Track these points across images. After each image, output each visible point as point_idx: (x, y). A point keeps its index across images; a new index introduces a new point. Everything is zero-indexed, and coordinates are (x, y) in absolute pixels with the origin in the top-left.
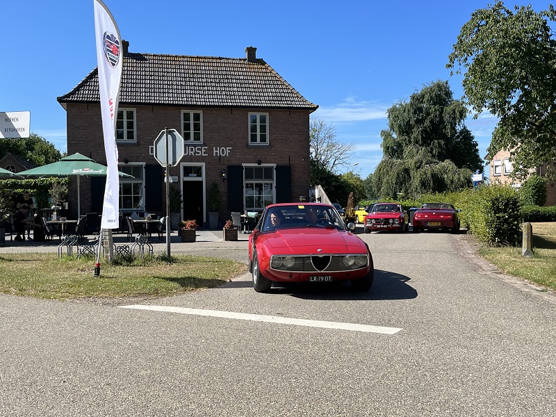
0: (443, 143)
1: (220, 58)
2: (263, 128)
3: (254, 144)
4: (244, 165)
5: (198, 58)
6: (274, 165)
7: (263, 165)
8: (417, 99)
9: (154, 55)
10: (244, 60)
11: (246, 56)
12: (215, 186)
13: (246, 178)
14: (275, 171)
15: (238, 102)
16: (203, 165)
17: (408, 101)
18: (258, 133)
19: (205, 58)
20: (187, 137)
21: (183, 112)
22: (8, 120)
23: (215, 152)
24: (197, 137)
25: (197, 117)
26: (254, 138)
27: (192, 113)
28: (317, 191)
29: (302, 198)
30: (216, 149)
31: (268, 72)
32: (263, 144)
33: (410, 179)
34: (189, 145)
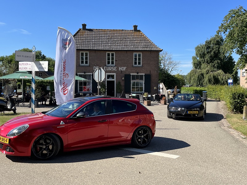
0: (219, 61)
1: (123, 30)
4: (131, 74)
5: (114, 30)
6: (144, 74)
7: (139, 74)
8: (208, 43)
14: (144, 77)
16: (115, 74)
17: (204, 44)
18: (137, 61)
19: (117, 30)
20: (109, 63)
21: (107, 53)
22: (40, 64)
23: (120, 69)
24: (113, 63)
25: (113, 55)
26: (136, 63)
27: (111, 53)
28: (162, 85)
29: (155, 88)
30: (120, 68)
31: (142, 35)
32: (139, 65)
33: (204, 78)
34: (109, 66)
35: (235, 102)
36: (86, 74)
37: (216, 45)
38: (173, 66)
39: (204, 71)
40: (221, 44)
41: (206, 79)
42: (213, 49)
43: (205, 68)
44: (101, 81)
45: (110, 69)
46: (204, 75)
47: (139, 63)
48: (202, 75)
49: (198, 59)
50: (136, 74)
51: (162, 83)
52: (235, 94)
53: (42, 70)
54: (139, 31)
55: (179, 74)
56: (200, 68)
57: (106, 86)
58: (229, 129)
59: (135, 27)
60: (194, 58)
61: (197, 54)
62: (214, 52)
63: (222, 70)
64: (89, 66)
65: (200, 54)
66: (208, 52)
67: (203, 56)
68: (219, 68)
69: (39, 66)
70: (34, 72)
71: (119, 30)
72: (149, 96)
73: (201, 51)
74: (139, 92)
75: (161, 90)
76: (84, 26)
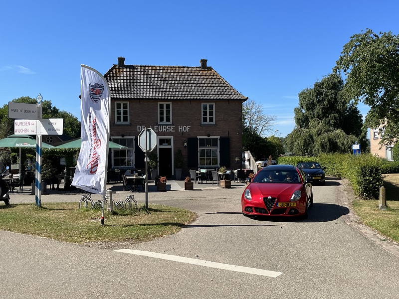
0: (337, 116)
1: (183, 67)
2: (211, 113)
3: (205, 123)
4: (198, 137)
5: (169, 67)
6: (219, 137)
7: (211, 137)
8: (319, 86)
9: (141, 66)
10: (199, 68)
11: (200, 65)
12: (180, 151)
13: (200, 146)
14: (219, 141)
15: (195, 97)
16: (172, 137)
17: (313, 88)
18: (208, 116)
19: (174, 67)
20: (162, 119)
21: (159, 103)
22: (50, 123)
23: (181, 130)
24: (168, 119)
25: (168, 107)
26: (205, 120)
27: (165, 104)
28: (247, 155)
29: (237, 159)
30: (180, 127)
31: (215, 75)
32: (211, 123)
33: (313, 142)
34: (163, 125)
35: (366, 180)
36: (125, 137)
37: (331, 89)
38: (265, 123)
39: (314, 131)
40: (339, 88)
41: (317, 144)
42: (327, 96)
43: (315, 126)
44: (150, 150)
45: (164, 129)
46: (314, 138)
47: (211, 120)
48: (311, 137)
49: (304, 111)
50: (207, 137)
51: (249, 151)
52: (365, 167)
53: (52, 133)
54: (210, 68)
55: (273, 136)
56: (307, 126)
57: (158, 156)
58: (359, 226)
59: (204, 62)
60: (297, 111)
61: (301, 105)
62: (329, 101)
63: (342, 129)
64: (130, 125)
65: (307, 105)
66: (319, 102)
67: (311, 106)
68: (336, 126)
69: (49, 126)
70: (39, 137)
71: (178, 67)
72: (228, 172)
73: (307, 99)
74: (212, 166)
75: (247, 163)
76: (121, 60)
